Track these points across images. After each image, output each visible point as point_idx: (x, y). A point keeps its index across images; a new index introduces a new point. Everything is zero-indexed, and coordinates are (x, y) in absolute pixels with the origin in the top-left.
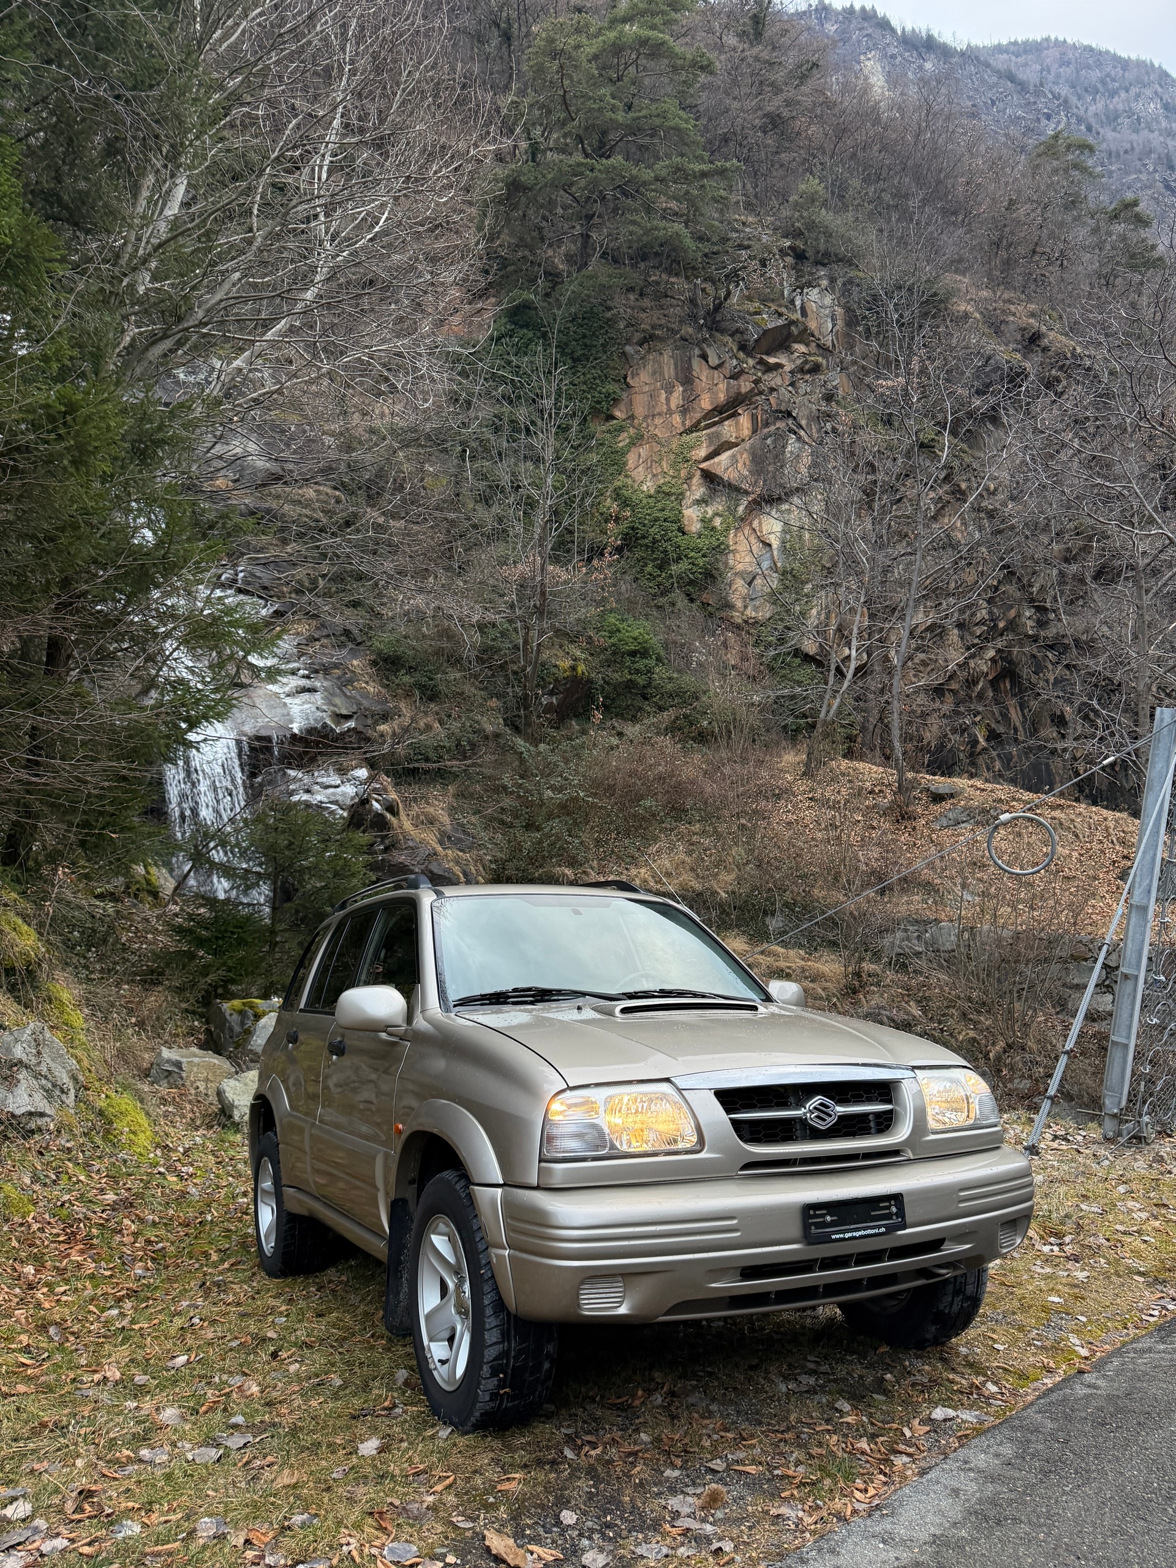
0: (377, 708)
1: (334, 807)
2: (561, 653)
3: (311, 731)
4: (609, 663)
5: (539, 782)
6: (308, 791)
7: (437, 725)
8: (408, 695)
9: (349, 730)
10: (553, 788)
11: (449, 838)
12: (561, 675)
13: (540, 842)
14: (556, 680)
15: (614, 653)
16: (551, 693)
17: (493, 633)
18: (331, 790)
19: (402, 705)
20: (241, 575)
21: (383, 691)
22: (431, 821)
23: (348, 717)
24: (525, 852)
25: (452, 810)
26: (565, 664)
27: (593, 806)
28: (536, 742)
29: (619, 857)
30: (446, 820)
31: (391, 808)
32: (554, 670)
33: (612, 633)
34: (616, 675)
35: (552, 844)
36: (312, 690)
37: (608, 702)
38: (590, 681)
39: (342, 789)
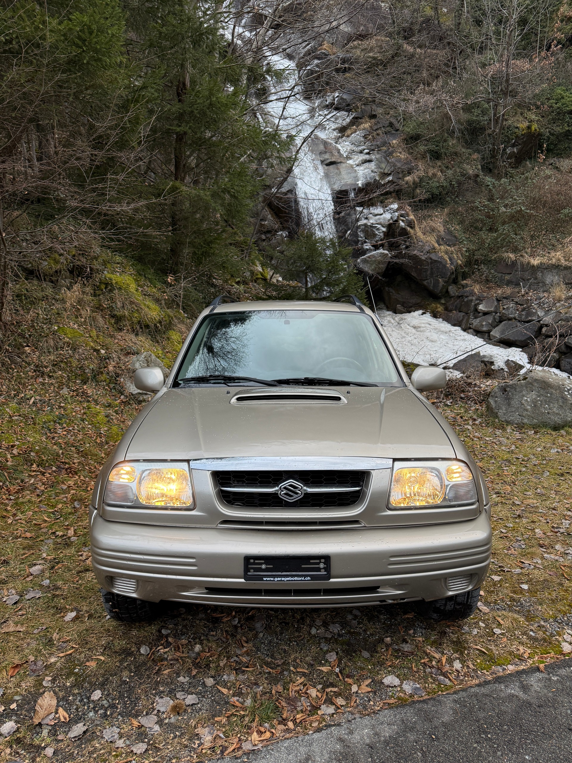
0: (405, 167)
1: (379, 226)
2: (521, 118)
3: (368, 184)
4: (554, 121)
5: (498, 203)
6: (366, 218)
7: (439, 173)
8: (424, 157)
9: (389, 182)
10: (506, 206)
11: (443, 239)
12: (520, 133)
13: (497, 239)
14: (517, 137)
15: (559, 113)
16: (513, 146)
17: (477, 111)
18: (378, 217)
19: (420, 164)
20: (336, 99)
21: (410, 157)
22: (433, 230)
23: (389, 175)
24: (487, 245)
25: (445, 223)
26: (523, 125)
27: (530, 216)
28: (499, 178)
29: (545, 246)
30: (441, 229)
31: (411, 224)
32: (517, 130)
33: (558, 100)
34: (558, 129)
35: (504, 239)
36: (370, 161)
37: (552, 147)
38: (540, 134)
39: (384, 215)
